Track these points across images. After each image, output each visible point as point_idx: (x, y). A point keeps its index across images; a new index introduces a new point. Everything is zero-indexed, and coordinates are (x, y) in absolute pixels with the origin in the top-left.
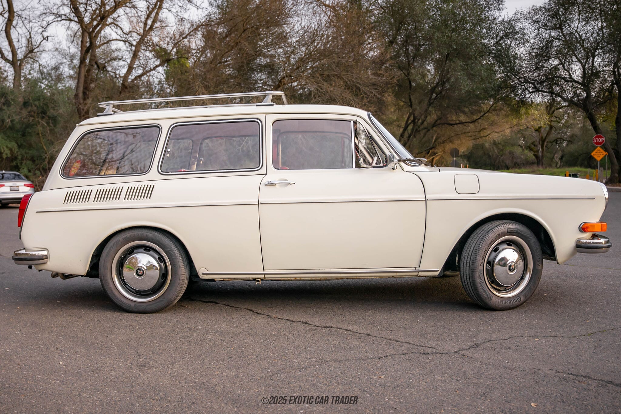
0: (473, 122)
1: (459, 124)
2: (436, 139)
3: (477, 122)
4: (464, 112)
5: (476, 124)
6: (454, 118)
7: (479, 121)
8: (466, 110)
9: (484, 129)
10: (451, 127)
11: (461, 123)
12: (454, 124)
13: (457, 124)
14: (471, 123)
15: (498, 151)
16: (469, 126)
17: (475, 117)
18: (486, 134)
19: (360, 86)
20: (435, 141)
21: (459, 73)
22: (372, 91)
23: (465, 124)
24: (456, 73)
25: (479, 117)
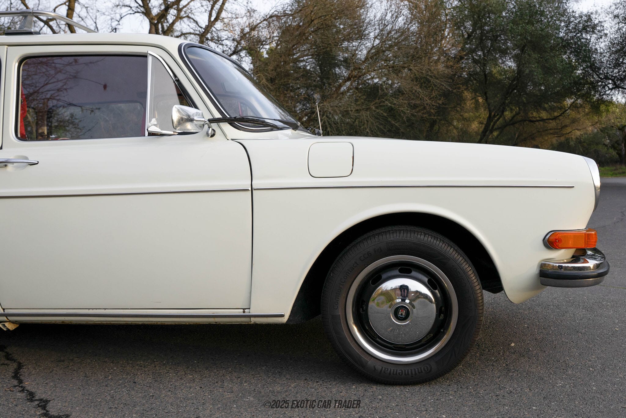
0: (555, 118)
1: (540, 120)
2: (518, 136)
3: (558, 119)
4: (545, 109)
5: (558, 121)
6: (535, 114)
7: (561, 118)
8: (546, 106)
9: (566, 126)
10: (532, 123)
11: (543, 120)
12: (535, 121)
13: (538, 121)
14: (552, 119)
15: (583, 150)
16: (550, 123)
17: (556, 114)
18: (568, 132)
19: (430, 78)
20: (517, 138)
21: (533, 66)
22: (443, 84)
23: (547, 121)
24: (530, 65)
25: (559, 114)
